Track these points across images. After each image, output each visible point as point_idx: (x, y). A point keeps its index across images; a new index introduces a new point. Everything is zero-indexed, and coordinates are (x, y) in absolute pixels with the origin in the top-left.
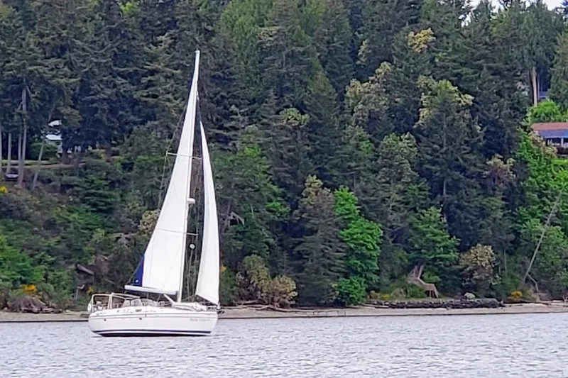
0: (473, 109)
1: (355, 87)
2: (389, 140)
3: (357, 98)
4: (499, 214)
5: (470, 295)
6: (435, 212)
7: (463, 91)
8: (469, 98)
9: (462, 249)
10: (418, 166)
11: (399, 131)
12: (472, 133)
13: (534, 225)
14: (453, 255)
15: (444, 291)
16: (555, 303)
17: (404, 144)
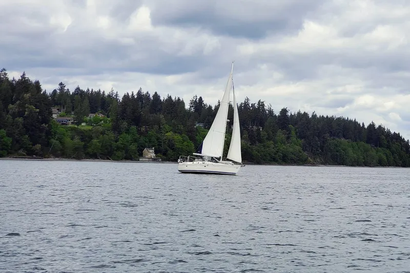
0: (39, 113)
1: (11, 106)
2: (17, 119)
3: (11, 108)
4: (44, 137)
5: (34, 156)
6: (27, 136)
7: (36, 108)
8: (38, 110)
9: (34, 145)
10: (24, 125)
11: (20, 117)
12: (38, 118)
13: (52, 140)
14: (31, 146)
15: (28, 154)
16: (56, 158)
17: (20, 120)
